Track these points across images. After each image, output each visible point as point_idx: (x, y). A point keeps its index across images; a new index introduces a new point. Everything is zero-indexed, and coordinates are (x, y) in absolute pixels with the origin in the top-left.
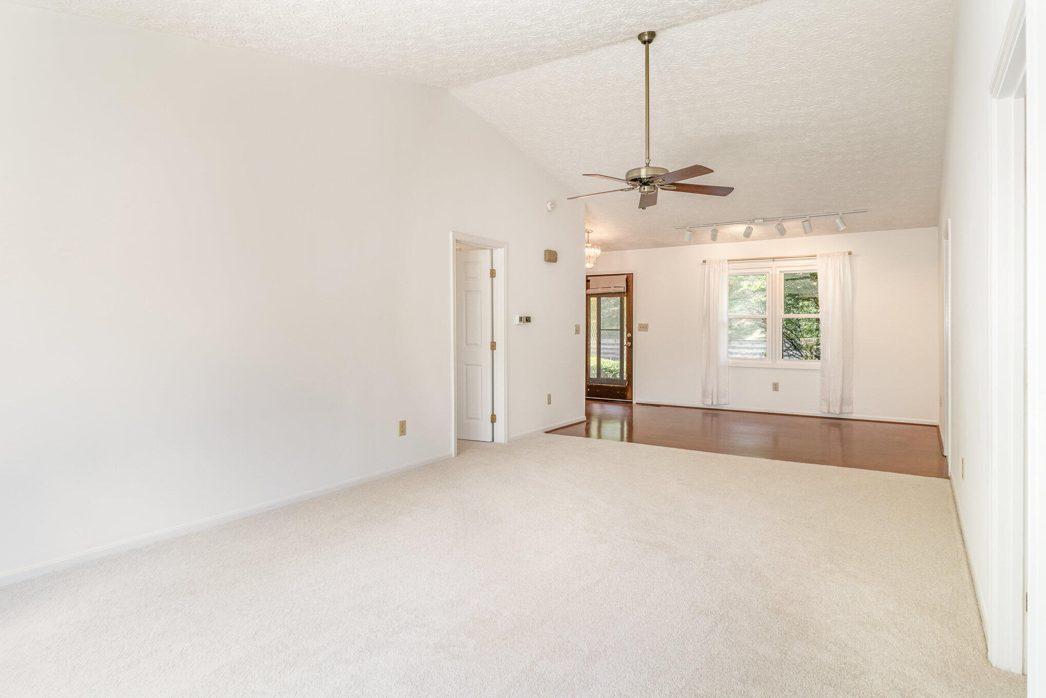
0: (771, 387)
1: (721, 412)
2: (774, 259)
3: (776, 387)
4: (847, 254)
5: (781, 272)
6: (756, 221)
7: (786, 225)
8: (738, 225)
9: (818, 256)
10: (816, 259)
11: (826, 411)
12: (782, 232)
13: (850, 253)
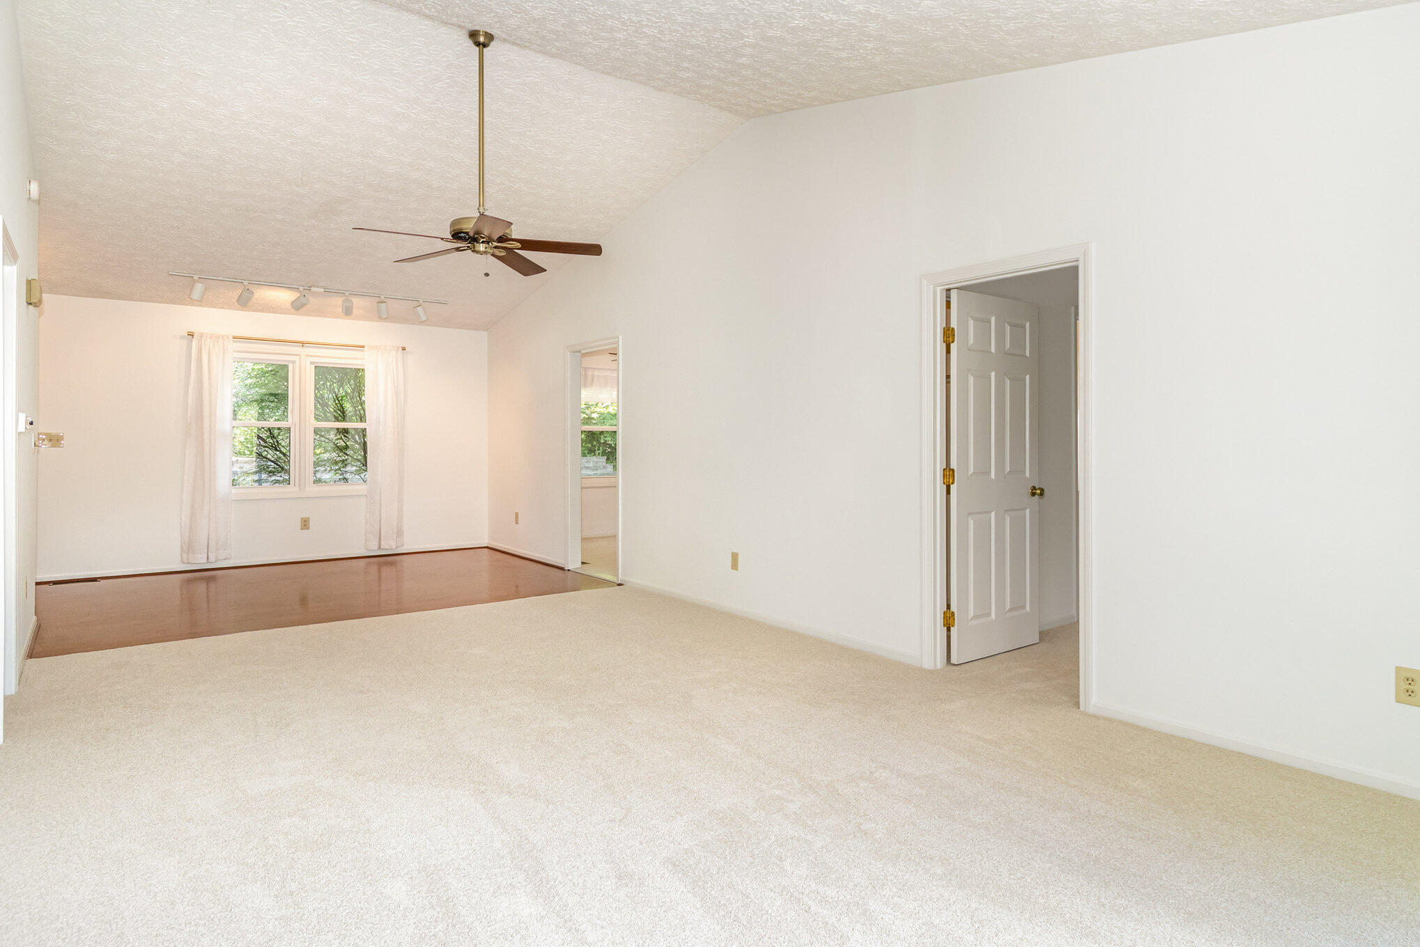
0: (299, 524)
1: (220, 572)
2: (303, 344)
3: (305, 524)
4: (401, 349)
5: (311, 363)
6: (313, 289)
7: (356, 301)
8: (282, 290)
9: (366, 349)
10: (363, 351)
11: (376, 548)
12: (348, 312)
13: (404, 349)
